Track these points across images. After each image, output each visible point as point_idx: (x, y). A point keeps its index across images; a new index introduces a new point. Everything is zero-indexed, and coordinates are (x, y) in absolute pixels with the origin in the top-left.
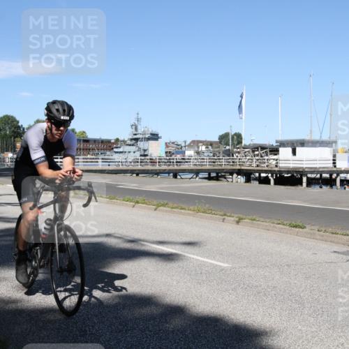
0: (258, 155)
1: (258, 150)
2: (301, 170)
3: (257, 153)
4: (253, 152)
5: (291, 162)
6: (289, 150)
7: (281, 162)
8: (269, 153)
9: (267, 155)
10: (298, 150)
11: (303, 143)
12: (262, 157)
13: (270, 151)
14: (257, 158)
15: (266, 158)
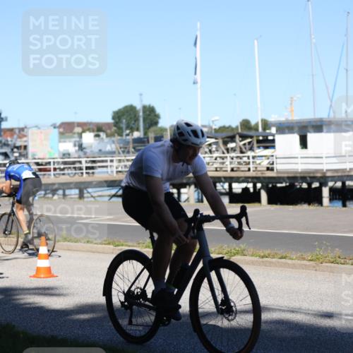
0: (234, 150)
1: (234, 141)
2: (319, 175)
3: (231, 145)
4: (225, 143)
5: (299, 161)
6: (295, 138)
7: (279, 161)
8: (255, 145)
9: (251, 149)
10: (311, 137)
11: (318, 127)
12: (242, 152)
13: (258, 141)
14: (233, 155)
15: (250, 154)
